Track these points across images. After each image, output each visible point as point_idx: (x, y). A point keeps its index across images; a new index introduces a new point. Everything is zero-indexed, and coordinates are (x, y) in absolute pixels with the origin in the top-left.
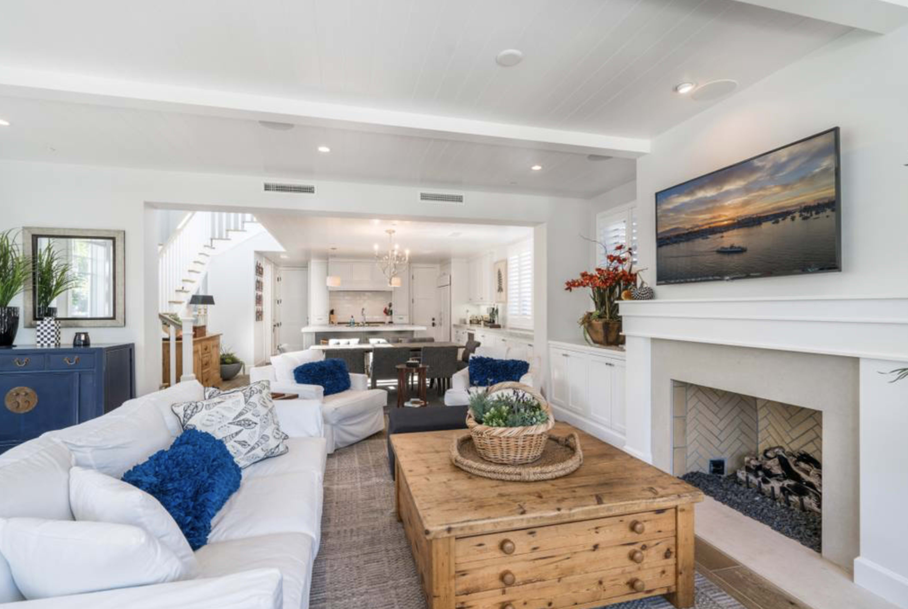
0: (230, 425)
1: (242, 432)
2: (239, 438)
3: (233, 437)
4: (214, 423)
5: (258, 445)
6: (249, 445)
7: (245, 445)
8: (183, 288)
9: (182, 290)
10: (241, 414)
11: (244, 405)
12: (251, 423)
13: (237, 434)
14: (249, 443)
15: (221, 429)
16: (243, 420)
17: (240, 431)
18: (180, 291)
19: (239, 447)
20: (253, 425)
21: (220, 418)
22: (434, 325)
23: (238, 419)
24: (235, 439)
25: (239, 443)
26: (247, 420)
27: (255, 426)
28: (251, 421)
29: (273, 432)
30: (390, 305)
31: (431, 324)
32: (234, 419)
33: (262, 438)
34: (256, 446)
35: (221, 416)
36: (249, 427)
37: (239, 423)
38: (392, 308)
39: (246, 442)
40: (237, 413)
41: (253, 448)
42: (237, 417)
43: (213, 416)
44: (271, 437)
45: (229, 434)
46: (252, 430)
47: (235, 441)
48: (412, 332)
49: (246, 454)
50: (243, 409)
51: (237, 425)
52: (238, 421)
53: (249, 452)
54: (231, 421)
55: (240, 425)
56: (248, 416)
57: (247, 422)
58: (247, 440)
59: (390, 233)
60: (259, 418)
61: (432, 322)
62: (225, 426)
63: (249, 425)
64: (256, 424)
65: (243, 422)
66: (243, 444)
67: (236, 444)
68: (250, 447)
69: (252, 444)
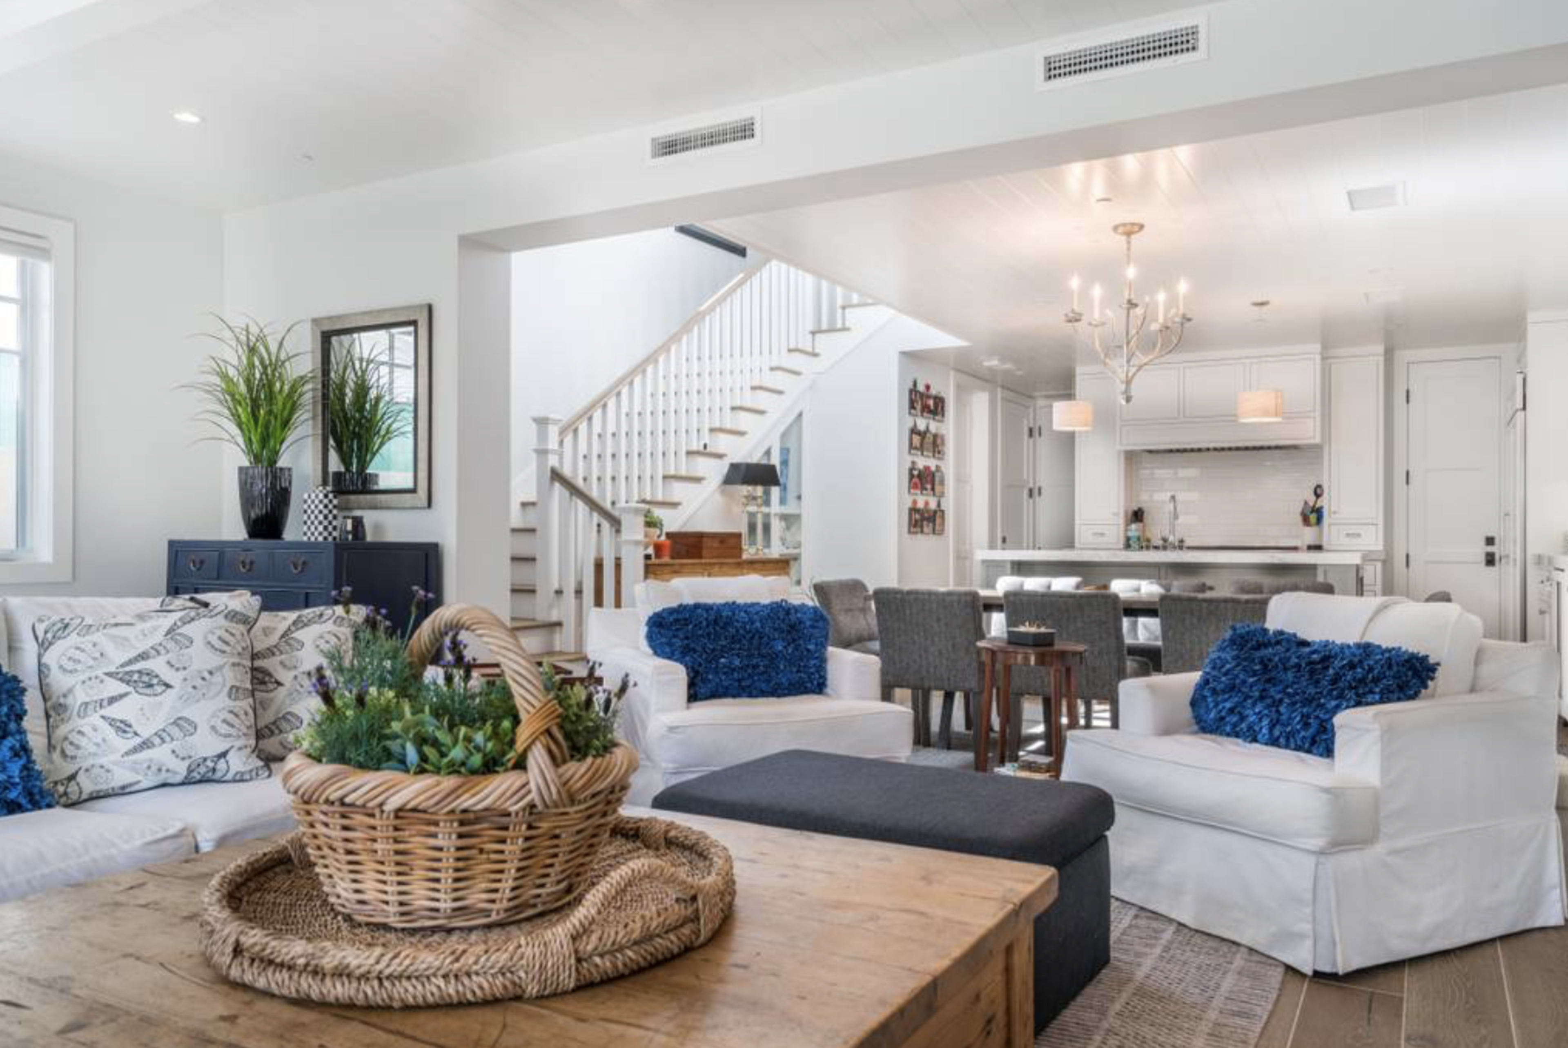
0: (106, 678)
1: (126, 700)
2: (115, 711)
3: (101, 706)
4: (79, 667)
5: (163, 741)
6: (136, 734)
7: (125, 732)
8: (705, 446)
9: (704, 452)
10: (143, 656)
11: (162, 638)
12: (155, 681)
13: (112, 700)
14: (136, 727)
15: (88, 683)
16: (140, 672)
17: (122, 696)
18: (698, 453)
19: (110, 732)
20: (159, 689)
21: (95, 659)
22: (1490, 560)
23: (128, 669)
24: (105, 712)
25: (112, 722)
26: (148, 674)
27: (164, 691)
28: (157, 676)
29: (214, 716)
30: (1318, 492)
31: (1482, 559)
32: (122, 666)
33: (175, 723)
34: (157, 741)
35: (98, 655)
36: (148, 691)
37: (127, 677)
38: (1323, 502)
39: (130, 726)
40: (133, 654)
41: (146, 744)
42: (130, 662)
43: (83, 651)
44: (203, 729)
45: (95, 698)
46: (152, 699)
47: (103, 717)
48: (1313, 568)
49: (127, 753)
50: (152, 648)
51: (121, 680)
52: (127, 673)
53: (135, 750)
54: (113, 669)
55: (128, 683)
56: (157, 665)
57: (145, 678)
58: (132, 721)
59: (1129, 234)
60: (181, 674)
61: (1484, 549)
62: (96, 677)
63: (150, 686)
64: (168, 686)
65: (136, 677)
66: (123, 727)
67: (104, 725)
68: (138, 740)
69: (146, 733)
